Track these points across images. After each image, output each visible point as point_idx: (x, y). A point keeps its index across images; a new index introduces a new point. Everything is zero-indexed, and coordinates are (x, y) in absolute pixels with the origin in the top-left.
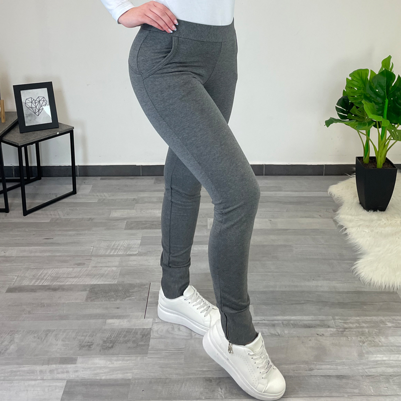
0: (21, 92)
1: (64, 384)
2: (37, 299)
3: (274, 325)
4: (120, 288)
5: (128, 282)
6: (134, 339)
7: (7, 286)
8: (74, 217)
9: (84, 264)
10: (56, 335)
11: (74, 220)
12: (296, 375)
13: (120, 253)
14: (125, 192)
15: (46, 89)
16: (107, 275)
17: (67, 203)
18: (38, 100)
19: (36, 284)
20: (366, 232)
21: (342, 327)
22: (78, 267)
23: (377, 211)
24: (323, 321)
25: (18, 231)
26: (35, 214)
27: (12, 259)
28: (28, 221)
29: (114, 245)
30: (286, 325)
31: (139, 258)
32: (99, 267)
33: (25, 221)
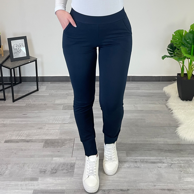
0: (11, 41)
1: (32, 191)
2: (19, 146)
3: (136, 162)
4: (60, 141)
5: (64, 138)
6: (67, 168)
7: (5, 139)
8: (37, 103)
9: (42, 128)
10: (29, 165)
11: (37, 104)
12: (147, 188)
13: (60, 122)
14: (62, 90)
15: (23, 40)
16: (53, 134)
17: (34, 96)
18: (20, 45)
19: (19, 139)
20: (182, 112)
21: (170, 163)
22: (39, 130)
23: (188, 101)
24: (161, 160)
25: (10, 110)
26: (18, 101)
27: (7, 125)
28: (15, 105)
29: (57, 118)
30: (142, 162)
31: (69, 125)
32: (49, 130)
33: (13, 105)
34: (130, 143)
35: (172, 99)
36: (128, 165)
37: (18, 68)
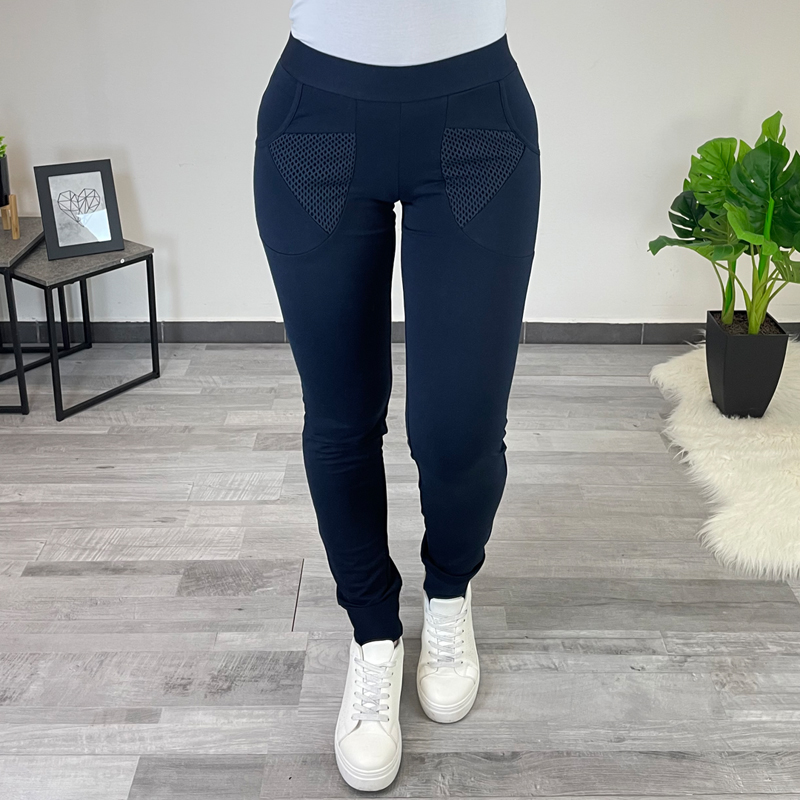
1: (134, 763)
2: (83, 590)
4: (245, 570)
5: (261, 558)
6: (272, 673)
7: (25, 562)
8: (154, 425)
10: (120, 662)
11: (155, 430)
12: (590, 750)
13: (245, 498)
14: (254, 374)
15: (99, 174)
16: (219, 542)
17: (141, 396)
18: (83, 195)
19: (81, 560)
20: (726, 460)
21: (681, 653)
22: (163, 526)
23: (746, 417)
24: (643, 640)
25: (45, 451)
26: (79, 417)
27: (33, 507)
28: (65, 432)
29: (233, 481)
30: (571, 647)
31: (281, 507)
32: (202, 525)
33: (59, 432)
34: (522, 576)
35: (687, 411)
36: (516, 659)
37: (75, 286)
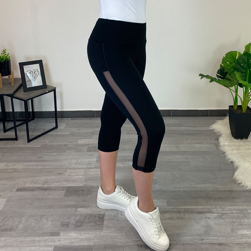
0: (24, 66)
1: (52, 249)
2: (35, 195)
4: (85, 189)
5: (90, 185)
6: (95, 220)
7: (17, 187)
8: (55, 144)
10: (47, 218)
12: (193, 243)
13: (84, 167)
14: (86, 127)
15: (39, 64)
16: (77, 180)
17: (51, 135)
18: (34, 71)
19: (34, 186)
21: (221, 213)
22: (59, 176)
24: (210, 209)
25: (22, 152)
27: (18, 170)
29: (80, 162)
30: (187, 212)
31: (96, 170)
32: (71, 175)
34: (172, 190)
36: (170, 215)
37: (30, 101)
